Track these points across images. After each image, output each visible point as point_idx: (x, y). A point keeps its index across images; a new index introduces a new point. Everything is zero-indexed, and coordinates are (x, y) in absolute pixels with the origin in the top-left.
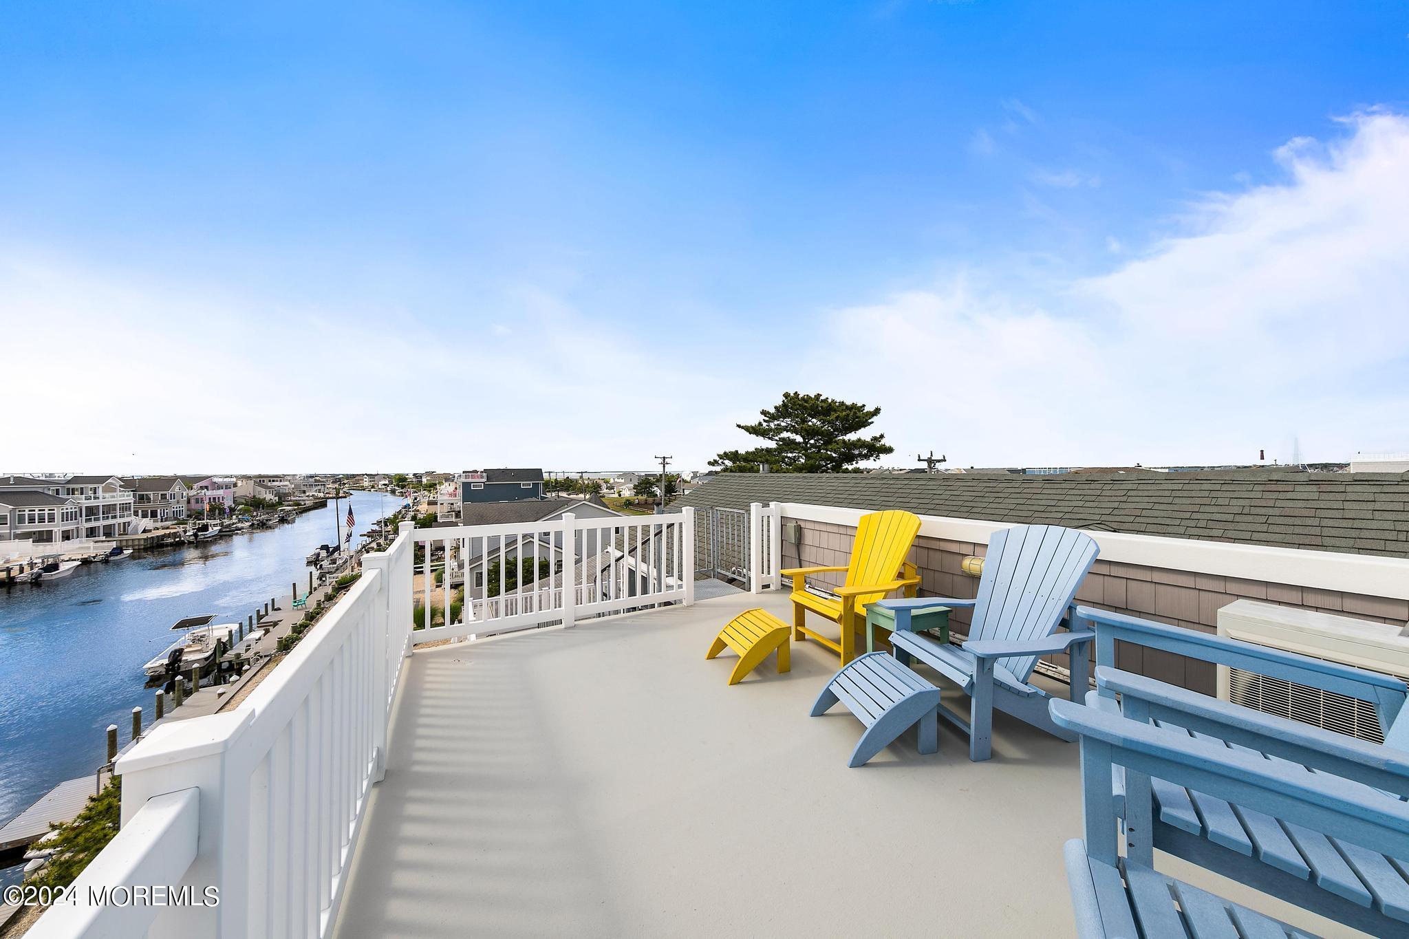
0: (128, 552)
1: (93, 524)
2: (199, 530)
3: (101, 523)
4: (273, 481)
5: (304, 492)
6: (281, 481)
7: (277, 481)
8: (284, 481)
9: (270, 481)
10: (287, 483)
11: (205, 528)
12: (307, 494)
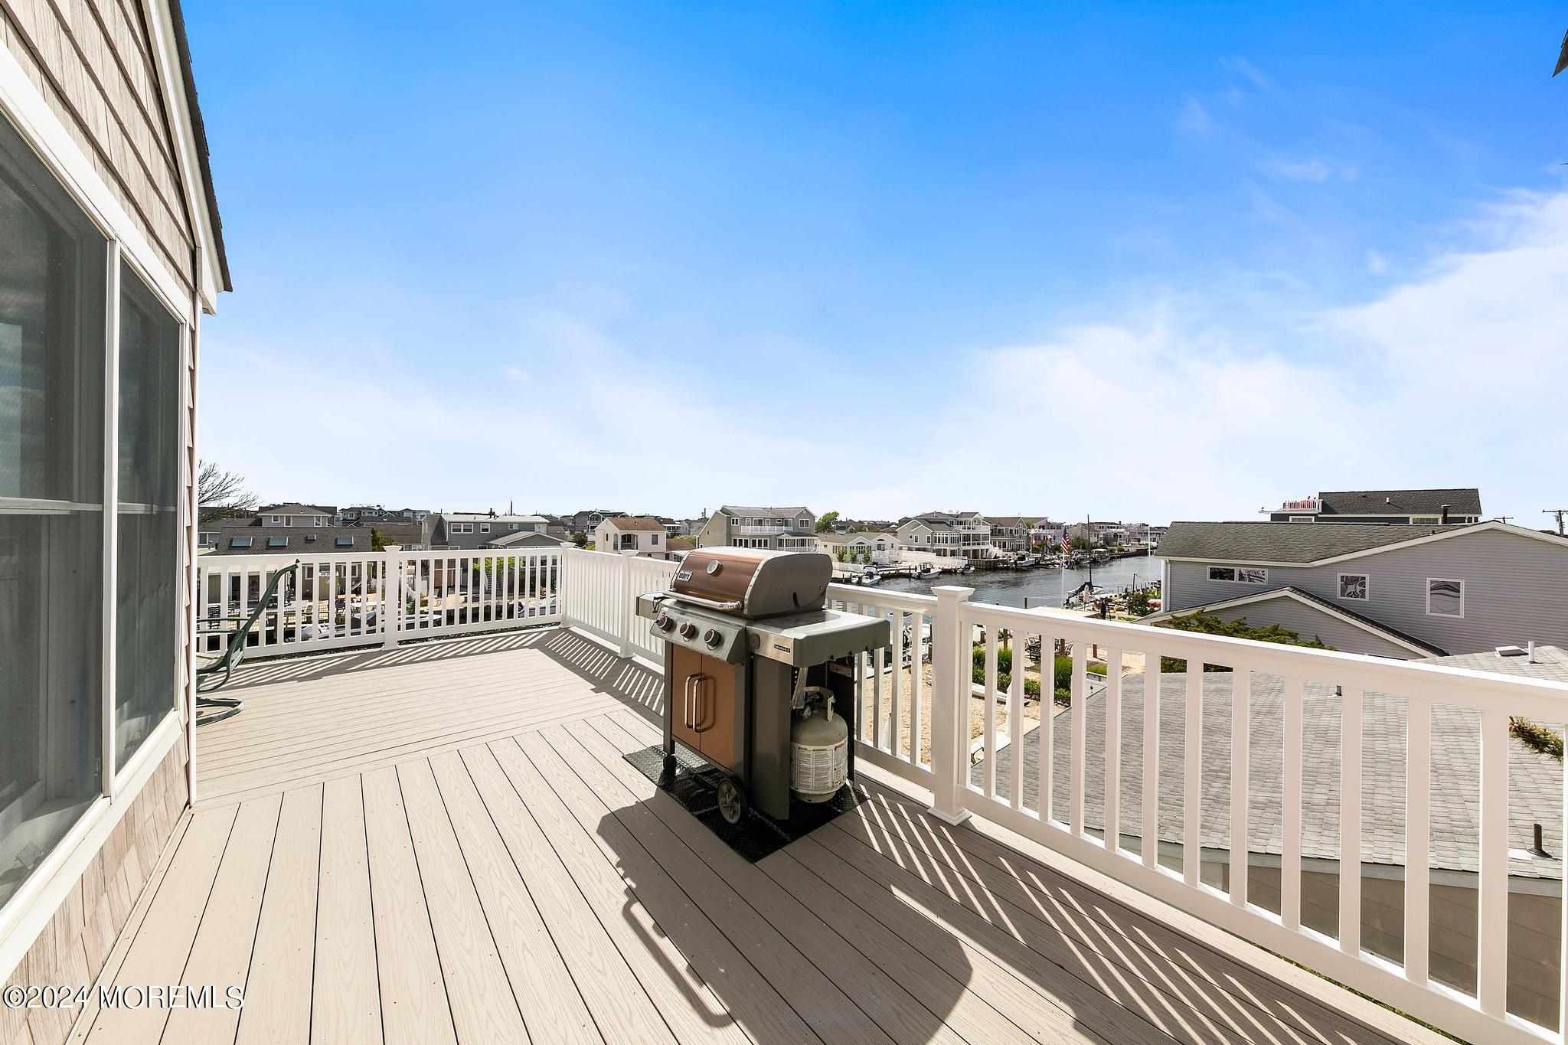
0: (972, 569)
1: (967, 548)
2: (1019, 559)
3: (971, 548)
4: (1111, 528)
5: (1139, 540)
6: (1118, 528)
7: (1114, 528)
8: (1121, 528)
9: (1108, 527)
10: (1123, 530)
11: (1023, 558)
12: (1141, 543)
